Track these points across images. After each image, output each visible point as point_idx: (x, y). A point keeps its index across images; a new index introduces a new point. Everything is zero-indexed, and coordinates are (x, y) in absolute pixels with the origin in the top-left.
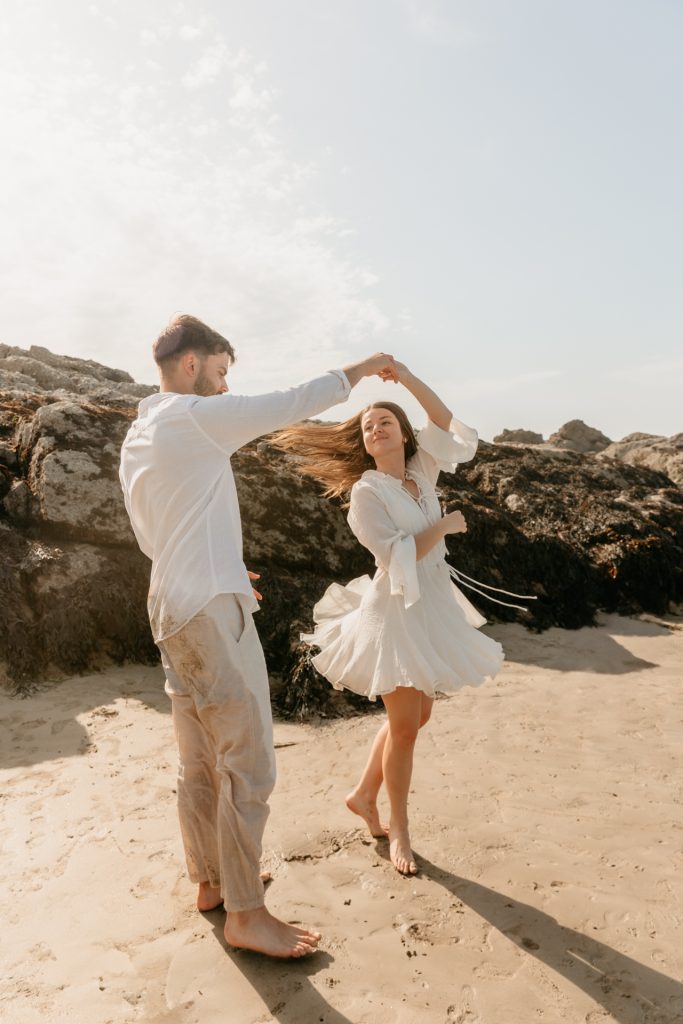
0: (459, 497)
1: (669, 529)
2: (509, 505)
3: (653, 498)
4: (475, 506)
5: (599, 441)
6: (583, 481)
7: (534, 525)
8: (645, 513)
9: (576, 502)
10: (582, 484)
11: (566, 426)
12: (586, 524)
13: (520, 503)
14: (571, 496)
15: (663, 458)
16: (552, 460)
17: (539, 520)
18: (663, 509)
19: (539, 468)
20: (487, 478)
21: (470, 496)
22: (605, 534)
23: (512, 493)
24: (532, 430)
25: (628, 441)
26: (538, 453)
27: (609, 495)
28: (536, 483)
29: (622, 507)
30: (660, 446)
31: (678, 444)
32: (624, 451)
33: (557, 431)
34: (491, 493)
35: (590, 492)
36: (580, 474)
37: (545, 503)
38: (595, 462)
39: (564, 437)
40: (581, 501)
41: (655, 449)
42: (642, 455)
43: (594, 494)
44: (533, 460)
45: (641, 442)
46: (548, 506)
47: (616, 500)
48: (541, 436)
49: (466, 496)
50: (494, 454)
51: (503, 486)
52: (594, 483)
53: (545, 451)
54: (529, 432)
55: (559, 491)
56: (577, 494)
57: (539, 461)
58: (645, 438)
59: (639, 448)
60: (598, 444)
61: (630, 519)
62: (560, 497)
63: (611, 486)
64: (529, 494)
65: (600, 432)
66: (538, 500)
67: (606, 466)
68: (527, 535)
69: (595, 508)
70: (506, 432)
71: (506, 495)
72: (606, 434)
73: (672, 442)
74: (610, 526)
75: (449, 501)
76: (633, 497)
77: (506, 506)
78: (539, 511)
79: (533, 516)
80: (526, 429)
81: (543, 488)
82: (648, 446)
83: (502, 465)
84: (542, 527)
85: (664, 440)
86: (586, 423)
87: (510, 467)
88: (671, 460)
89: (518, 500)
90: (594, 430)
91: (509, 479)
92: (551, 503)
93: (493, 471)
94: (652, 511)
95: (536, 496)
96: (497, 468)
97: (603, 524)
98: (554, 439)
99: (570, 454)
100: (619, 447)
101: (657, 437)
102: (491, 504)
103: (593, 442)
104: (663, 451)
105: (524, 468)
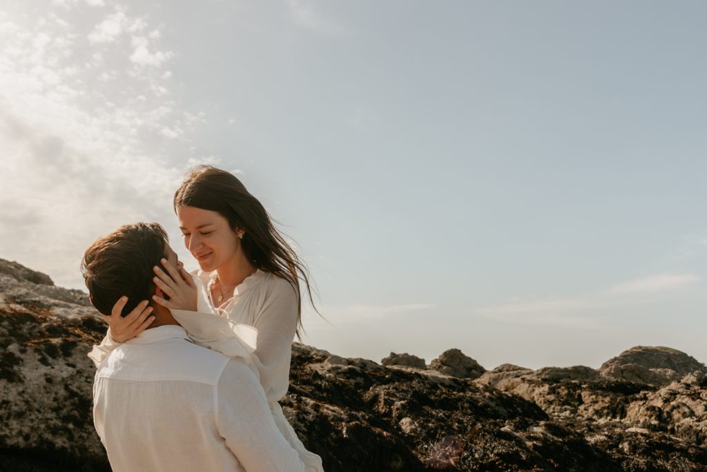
0: (358, 419)
1: (552, 461)
2: (403, 427)
3: (535, 429)
4: (373, 429)
5: (475, 369)
6: (470, 408)
7: (426, 449)
8: (529, 444)
9: (465, 428)
10: (469, 411)
11: (446, 354)
12: (476, 451)
13: (413, 427)
14: (460, 422)
15: (531, 388)
16: (440, 386)
17: (432, 445)
18: (545, 440)
19: (430, 394)
20: (382, 400)
21: (367, 417)
22: (494, 462)
23: (405, 416)
24: (416, 355)
25: (500, 371)
26: (426, 378)
27: (496, 424)
28: (427, 408)
29: (507, 436)
30: (528, 377)
31: (543, 377)
32: (497, 380)
33: (438, 357)
34: (385, 415)
35: (477, 420)
36: (467, 402)
37: (436, 428)
38: (476, 390)
39: (443, 363)
40: (469, 428)
41: (523, 380)
42: (513, 384)
43: (481, 422)
44: (422, 384)
45: (512, 372)
46: (439, 431)
47: (502, 429)
48: (423, 360)
49: (363, 416)
50: (387, 376)
51: (397, 409)
52: (480, 412)
53: (432, 377)
54: (413, 357)
55: (448, 417)
56: (465, 421)
57: (428, 386)
58: (513, 370)
59: (510, 378)
60: (474, 371)
61: (515, 449)
62: (450, 423)
63: (496, 415)
64: (421, 418)
65: (475, 361)
66: (430, 425)
67: (487, 394)
68: (422, 460)
69: (483, 435)
70: (393, 355)
71: (400, 417)
72: (480, 363)
73: (537, 375)
74: (498, 454)
75: (348, 422)
76: (517, 428)
77: (399, 429)
78: (432, 436)
79: (426, 440)
80: (410, 354)
81: (434, 413)
82: (518, 376)
83: (395, 388)
84: (434, 451)
85: (531, 373)
86: (462, 352)
87: (403, 391)
88: (538, 390)
89: (411, 424)
90: (470, 358)
91: (403, 402)
92: (442, 428)
93: (388, 394)
94: (535, 442)
95: (429, 421)
96: (391, 390)
97: (492, 452)
98: (435, 365)
99: (453, 380)
100: (493, 376)
101: (524, 369)
102: (386, 426)
103: (469, 369)
104: (530, 382)
105: (415, 392)
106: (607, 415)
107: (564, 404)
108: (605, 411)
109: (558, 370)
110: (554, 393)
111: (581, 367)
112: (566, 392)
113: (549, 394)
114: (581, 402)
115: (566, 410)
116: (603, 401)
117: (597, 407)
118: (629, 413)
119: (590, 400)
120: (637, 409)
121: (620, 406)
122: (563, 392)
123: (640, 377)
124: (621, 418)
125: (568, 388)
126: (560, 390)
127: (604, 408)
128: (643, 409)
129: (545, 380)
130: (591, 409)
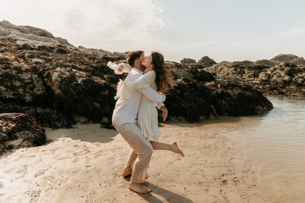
5: (213, 63)
15: (228, 69)
24: (193, 59)
30: (228, 65)
33: (200, 59)
41: (226, 66)
48: (195, 61)
58: (225, 63)
59: (222, 66)
70: (185, 59)
72: (215, 61)
73: (231, 64)
80: (190, 58)
82: (225, 65)
86: (209, 57)
88: (230, 69)
90: (211, 59)
98: (199, 62)
100: (218, 64)
101: (228, 62)
103: (211, 63)
104: (228, 67)
106: (252, 77)
107: (238, 74)
108: (252, 76)
109: (239, 62)
110: (236, 70)
111: (247, 61)
112: (240, 70)
113: (234, 71)
114: (244, 73)
115: (239, 76)
116: (251, 72)
117: (249, 74)
118: (259, 76)
119: (247, 72)
120: (262, 75)
121: (257, 74)
122: (239, 70)
123: (267, 64)
124: (257, 78)
125: (240, 68)
126: (237, 69)
127: (251, 75)
128: (264, 74)
129: (234, 66)
130: (247, 75)
